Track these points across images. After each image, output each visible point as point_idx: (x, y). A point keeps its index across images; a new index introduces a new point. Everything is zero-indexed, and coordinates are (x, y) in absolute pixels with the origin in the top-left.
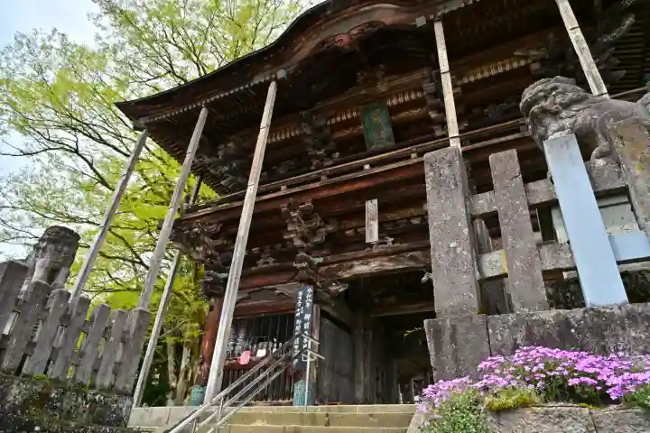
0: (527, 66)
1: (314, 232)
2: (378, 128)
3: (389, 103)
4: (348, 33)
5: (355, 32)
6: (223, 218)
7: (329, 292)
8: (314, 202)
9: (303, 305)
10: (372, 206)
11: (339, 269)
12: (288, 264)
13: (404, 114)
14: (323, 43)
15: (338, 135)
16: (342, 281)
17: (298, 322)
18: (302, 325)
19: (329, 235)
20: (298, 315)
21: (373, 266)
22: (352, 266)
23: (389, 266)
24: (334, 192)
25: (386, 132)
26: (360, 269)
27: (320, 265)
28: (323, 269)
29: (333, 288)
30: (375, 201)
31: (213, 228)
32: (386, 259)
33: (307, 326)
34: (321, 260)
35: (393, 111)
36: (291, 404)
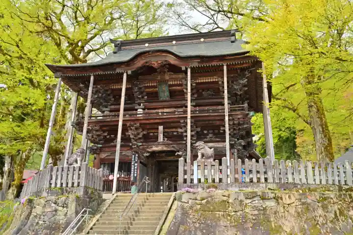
0: (218, 81)
1: (138, 134)
2: (164, 92)
3: (169, 83)
4: (157, 62)
5: (160, 62)
6: (101, 124)
7: (143, 156)
8: (141, 124)
9: (135, 160)
10: (161, 128)
11: (148, 148)
12: (128, 144)
13: (174, 88)
14: (146, 62)
15: (147, 90)
16: (148, 152)
17: (133, 166)
18: (134, 167)
19: (144, 135)
20: (133, 163)
21: (159, 148)
22: (152, 147)
23: (165, 149)
24: (148, 122)
25: (167, 94)
26: (155, 148)
27: (140, 146)
28: (142, 147)
29: (145, 155)
30: (162, 127)
31: (97, 128)
32: (164, 146)
33: (136, 168)
34: (141, 144)
35: (170, 86)
36: (130, 193)
